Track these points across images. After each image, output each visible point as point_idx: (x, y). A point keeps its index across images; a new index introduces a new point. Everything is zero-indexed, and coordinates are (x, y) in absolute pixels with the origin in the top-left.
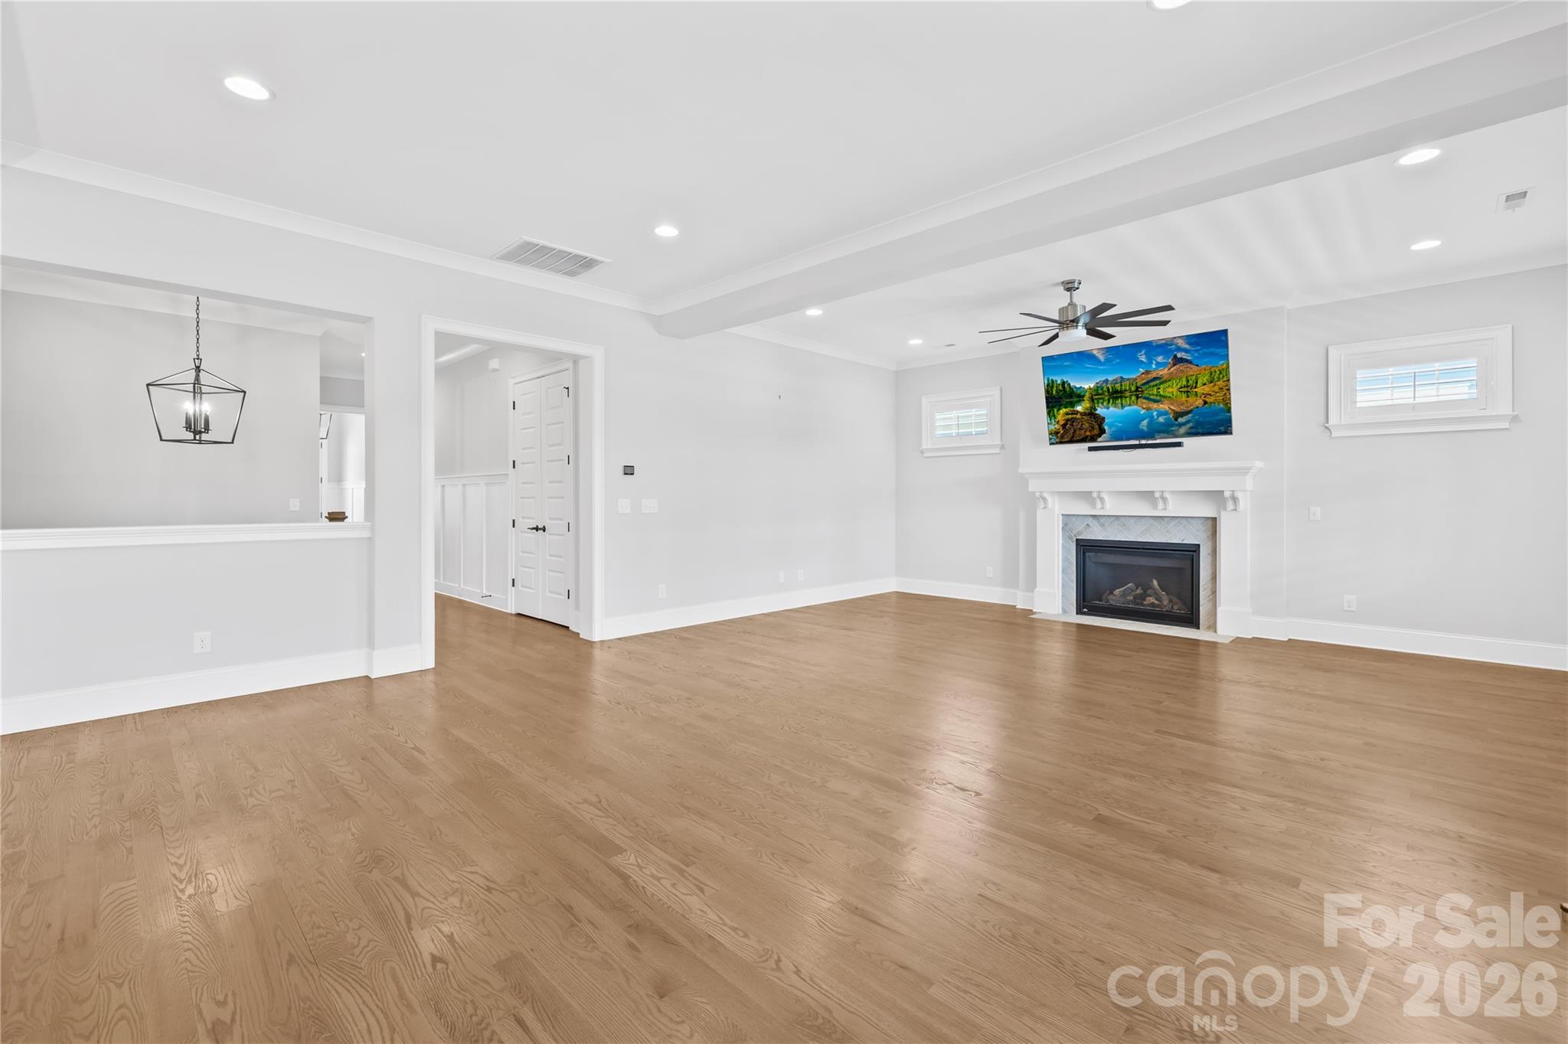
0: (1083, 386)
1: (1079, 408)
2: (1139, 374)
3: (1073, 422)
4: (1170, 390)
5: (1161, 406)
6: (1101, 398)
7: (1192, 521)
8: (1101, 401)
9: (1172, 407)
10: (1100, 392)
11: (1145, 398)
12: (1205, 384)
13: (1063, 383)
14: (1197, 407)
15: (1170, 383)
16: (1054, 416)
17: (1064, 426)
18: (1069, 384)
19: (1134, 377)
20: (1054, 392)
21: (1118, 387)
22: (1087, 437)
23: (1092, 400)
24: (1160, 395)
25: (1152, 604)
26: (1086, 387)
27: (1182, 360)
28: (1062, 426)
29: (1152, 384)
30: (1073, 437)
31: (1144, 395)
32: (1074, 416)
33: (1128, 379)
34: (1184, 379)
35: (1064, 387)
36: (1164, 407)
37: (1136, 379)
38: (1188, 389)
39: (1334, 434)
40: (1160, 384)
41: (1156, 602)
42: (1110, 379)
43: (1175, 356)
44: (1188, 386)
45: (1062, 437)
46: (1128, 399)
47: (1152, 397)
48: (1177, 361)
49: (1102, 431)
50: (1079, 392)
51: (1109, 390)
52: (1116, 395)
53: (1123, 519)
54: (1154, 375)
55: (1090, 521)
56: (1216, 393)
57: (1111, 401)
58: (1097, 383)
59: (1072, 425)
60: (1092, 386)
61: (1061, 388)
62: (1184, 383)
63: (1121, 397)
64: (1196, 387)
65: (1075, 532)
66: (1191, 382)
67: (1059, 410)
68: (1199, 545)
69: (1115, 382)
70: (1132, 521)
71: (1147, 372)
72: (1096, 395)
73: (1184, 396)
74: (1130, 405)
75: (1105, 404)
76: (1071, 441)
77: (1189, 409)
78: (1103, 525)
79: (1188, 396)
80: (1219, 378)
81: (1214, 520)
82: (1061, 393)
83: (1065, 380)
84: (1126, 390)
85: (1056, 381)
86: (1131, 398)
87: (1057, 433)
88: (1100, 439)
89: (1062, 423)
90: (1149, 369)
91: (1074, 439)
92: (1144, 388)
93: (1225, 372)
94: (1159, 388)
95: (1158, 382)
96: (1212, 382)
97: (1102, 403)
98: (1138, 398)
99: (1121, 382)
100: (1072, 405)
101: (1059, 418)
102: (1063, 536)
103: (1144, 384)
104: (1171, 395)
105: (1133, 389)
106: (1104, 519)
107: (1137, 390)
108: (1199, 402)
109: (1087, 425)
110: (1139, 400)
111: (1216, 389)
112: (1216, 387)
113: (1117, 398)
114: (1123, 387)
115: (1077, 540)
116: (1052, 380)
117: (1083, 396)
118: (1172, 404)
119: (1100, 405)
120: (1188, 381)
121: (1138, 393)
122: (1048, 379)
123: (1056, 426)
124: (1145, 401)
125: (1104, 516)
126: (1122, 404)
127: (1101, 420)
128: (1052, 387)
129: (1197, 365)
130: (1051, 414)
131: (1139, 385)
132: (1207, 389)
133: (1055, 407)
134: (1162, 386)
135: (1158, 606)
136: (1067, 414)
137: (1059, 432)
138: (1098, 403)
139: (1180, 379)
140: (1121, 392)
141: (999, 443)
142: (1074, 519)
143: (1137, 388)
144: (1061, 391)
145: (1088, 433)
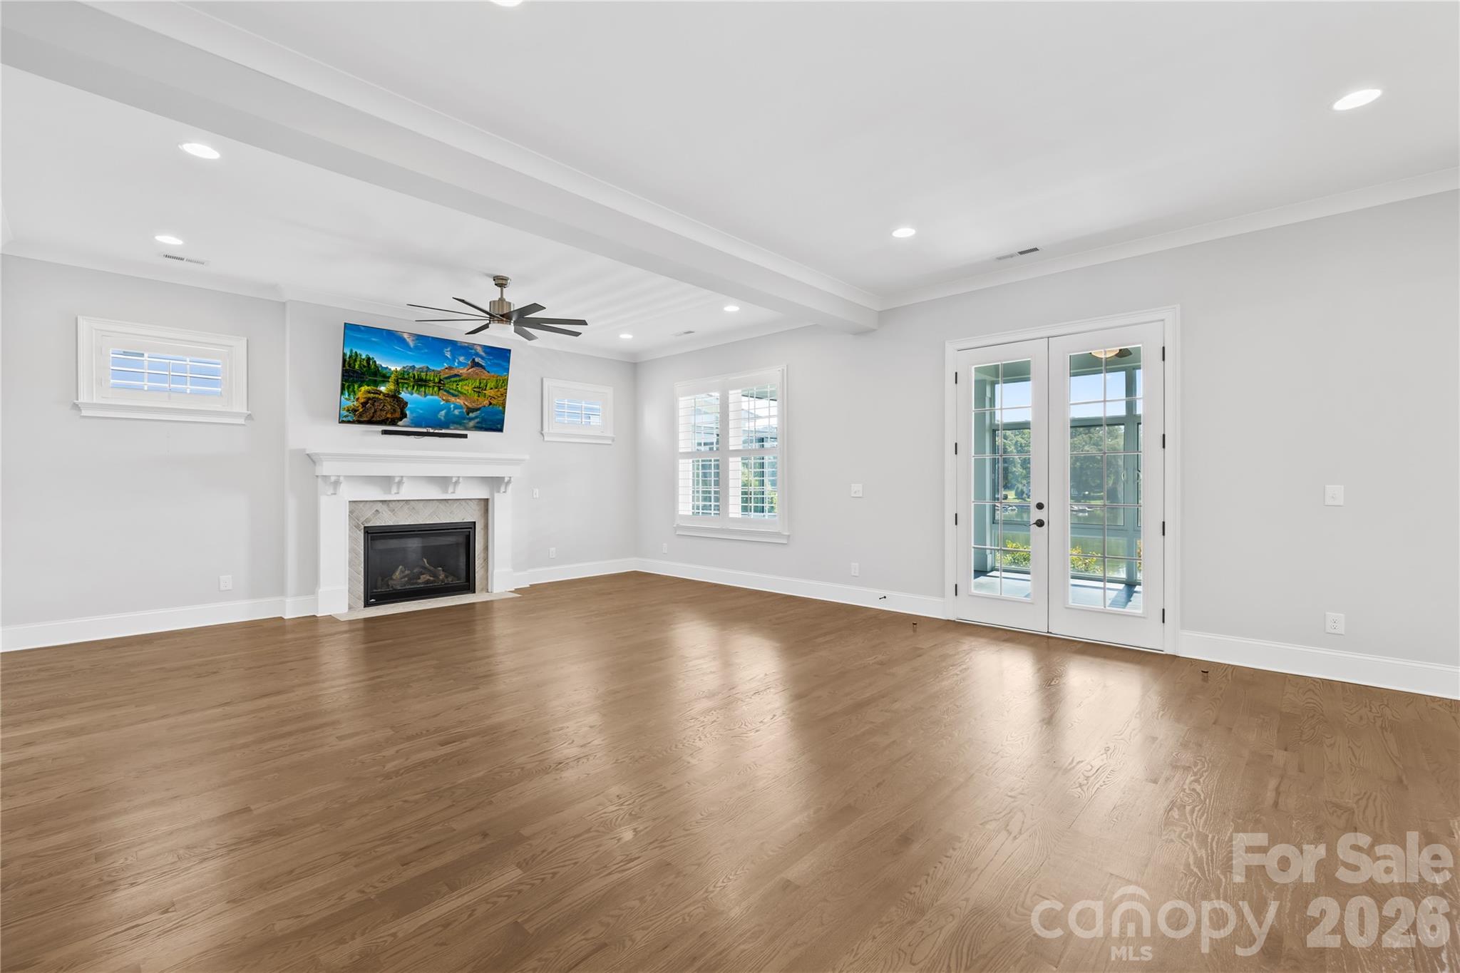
0: (389, 367)
1: (383, 389)
2: (443, 368)
3: (375, 401)
4: (466, 388)
5: (458, 400)
6: (406, 383)
7: (470, 502)
8: (406, 386)
9: (466, 403)
10: (406, 376)
11: (445, 391)
12: (492, 389)
13: (369, 359)
14: (484, 406)
15: (466, 382)
16: (354, 392)
17: (364, 404)
18: (375, 362)
19: (439, 369)
20: (357, 367)
21: (423, 375)
22: (388, 418)
23: (397, 383)
24: (459, 391)
25: (428, 582)
26: (393, 369)
27: (478, 365)
28: (362, 404)
29: (453, 379)
30: (373, 417)
31: (445, 388)
32: (377, 396)
33: (433, 371)
34: (478, 381)
35: (368, 363)
36: (460, 401)
37: (440, 372)
38: (479, 390)
39: (546, 439)
40: (460, 381)
41: (432, 578)
42: (418, 366)
43: (474, 360)
44: (480, 388)
45: (361, 415)
46: (431, 389)
47: (451, 391)
48: (475, 364)
49: (404, 416)
50: (384, 372)
51: (414, 376)
52: (420, 383)
53: (412, 503)
54: (455, 372)
55: (379, 506)
56: (499, 397)
57: (416, 387)
58: (404, 367)
59: (373, 405)
60: (399, 369)
61: (365, 363)
62: (478, 384)
63: (425, 386)
64: (485, 390)
65: (362, 519)
66: (482, 385)
67: (360, 386)
68: (475, 522)
69: (421, 370)
70: (421, 504)
71: (450, 368)
72: (402, 379)
73: (476, 395)
74: (432, 395)
75: (409, 389)
76: (370, 422)
77: (478, 407)
78: (393, 511)
79: (479, 396)
80: (502, 385)
81: (487, 500)
82: (365, 369)
83: (371, 357)
84: (431, 381)
85: (361, 356)
86: (434, 388)
87: (355, 411)
88: (400, 423)
89: (362, 401)
90: (452, 366)
91: (374, 419)
92: (446, 381)
93: (505, 381)
94: (458, 385)
95: (458, 379)
96: (496, 388)
97: (407, 388)
98: (440, 389)
99: (427, 372)
100: (376, 383)
101: (360, 395)
102: (349, 524)
103: (446, 378)
104: (466, 392)
105: (437, 380)
106: (394, 503)
107: (439, 382)
108: (486, 403)
109: (389, 407)
110: (441, 391)
111: (499, 394)
112: (499, 393)
113: (420, 386)
114: (428, 377)
115: (365, 527)
116: (356, 352)
117: (389, 377)
118: (467, 400)
119: (404, 389)
120: (480, 383)
121: (440, 384)
122: (351, 351)
123: (355, 403)
124: (445, 393)
125: (395, 501)
126: (425, 392)
127: (403, 404)
128: (355, 360)
129: (488, 372)
130: (351, 389)
131: (441, 378)
132: (492, 393)
133: (356, 382)
134: (460, 383)
135: (432, 582)
136: (369, 392)
137: (358, 410)
138: (403, 387)
139: (475, 380)
140: (425, 381)
141: (245, 411)
142: (361, 505)
143: (440, 380)
144: (364, 366)
145: (389, 416)
